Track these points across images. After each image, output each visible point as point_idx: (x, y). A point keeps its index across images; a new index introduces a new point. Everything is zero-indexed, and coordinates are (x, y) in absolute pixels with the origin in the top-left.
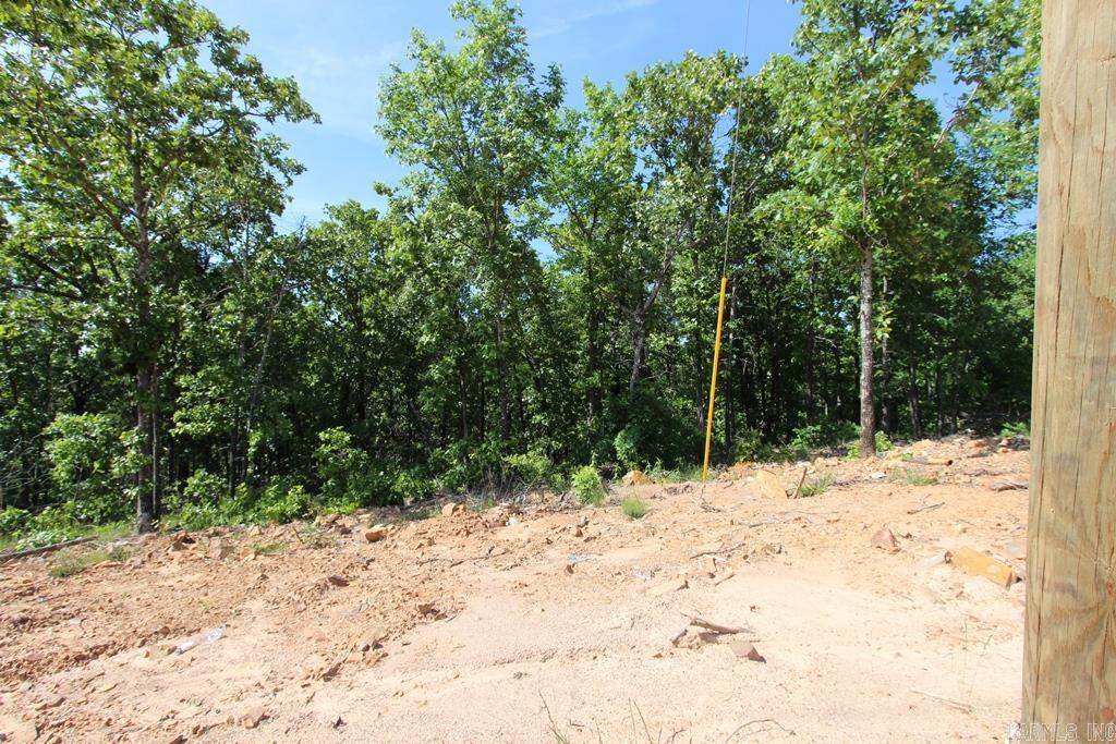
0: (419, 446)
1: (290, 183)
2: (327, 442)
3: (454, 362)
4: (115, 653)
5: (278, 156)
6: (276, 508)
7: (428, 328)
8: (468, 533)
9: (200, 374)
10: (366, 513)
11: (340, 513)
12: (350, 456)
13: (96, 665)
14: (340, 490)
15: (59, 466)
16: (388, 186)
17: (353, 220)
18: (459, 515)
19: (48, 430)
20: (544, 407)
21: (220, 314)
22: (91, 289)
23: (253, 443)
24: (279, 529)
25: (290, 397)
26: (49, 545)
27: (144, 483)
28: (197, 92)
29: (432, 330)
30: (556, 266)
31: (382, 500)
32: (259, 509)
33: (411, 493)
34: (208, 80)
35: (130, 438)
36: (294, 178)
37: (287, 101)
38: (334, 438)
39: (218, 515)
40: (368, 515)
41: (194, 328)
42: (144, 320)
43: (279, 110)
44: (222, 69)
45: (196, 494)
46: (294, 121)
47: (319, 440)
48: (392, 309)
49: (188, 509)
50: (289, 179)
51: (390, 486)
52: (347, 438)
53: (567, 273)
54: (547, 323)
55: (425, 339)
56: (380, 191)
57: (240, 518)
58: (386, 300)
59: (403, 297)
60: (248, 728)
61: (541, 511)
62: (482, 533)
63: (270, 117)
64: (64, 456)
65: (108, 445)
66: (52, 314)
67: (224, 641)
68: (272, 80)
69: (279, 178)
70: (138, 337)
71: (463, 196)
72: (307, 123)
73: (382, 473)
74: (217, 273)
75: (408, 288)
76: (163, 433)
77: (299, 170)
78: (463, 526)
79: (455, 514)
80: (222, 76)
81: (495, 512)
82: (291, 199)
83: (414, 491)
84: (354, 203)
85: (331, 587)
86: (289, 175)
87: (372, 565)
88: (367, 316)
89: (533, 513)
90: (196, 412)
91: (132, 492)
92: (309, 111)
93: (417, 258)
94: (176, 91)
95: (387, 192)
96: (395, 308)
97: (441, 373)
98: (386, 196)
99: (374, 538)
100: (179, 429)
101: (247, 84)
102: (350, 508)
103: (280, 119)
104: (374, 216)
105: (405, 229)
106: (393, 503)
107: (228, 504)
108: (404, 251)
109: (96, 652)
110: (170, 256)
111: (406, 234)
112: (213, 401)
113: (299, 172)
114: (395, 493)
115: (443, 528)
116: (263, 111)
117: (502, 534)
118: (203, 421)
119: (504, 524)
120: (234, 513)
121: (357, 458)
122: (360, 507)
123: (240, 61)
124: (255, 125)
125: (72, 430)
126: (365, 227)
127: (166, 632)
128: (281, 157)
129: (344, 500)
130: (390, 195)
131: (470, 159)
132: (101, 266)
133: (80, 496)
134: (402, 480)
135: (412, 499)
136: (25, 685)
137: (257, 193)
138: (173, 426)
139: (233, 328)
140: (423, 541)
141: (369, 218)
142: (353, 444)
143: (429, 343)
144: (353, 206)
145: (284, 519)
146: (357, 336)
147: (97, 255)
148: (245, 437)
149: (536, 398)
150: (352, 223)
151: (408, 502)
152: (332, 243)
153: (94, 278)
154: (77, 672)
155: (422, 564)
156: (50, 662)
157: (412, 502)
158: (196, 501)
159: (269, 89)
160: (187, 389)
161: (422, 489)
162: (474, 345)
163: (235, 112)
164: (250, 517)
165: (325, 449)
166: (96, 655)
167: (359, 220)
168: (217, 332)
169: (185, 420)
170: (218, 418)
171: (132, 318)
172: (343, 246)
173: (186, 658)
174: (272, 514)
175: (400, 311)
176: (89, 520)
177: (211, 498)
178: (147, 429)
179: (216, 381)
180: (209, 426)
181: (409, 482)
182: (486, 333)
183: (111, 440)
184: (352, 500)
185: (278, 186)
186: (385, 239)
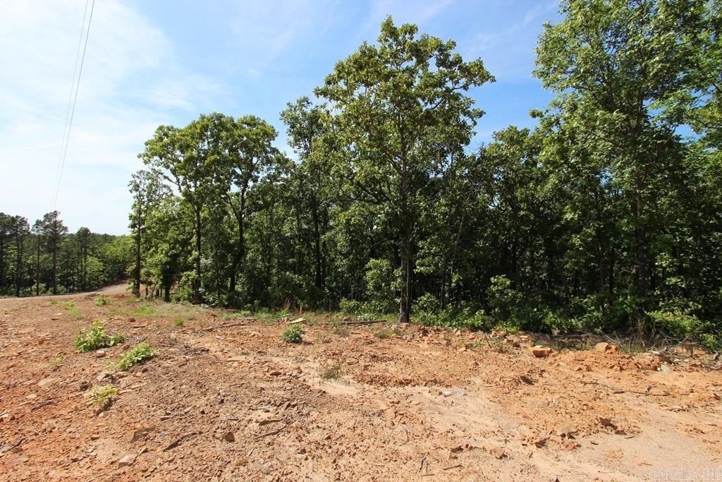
0: (556, 292)
1: (475, 123)
2: (495, 284)
3: (594, 233)
4: (415, 386)
5: (469, 109)
6: (469, 322)
7: (571, 208)
8: (621, 369)
9: (429, 240)
10: (525, 335)
11: (508, 332)
12: (510, 294)
13: (409, 389)
14: (505, 316)
15: (370, 283)
16: (540, 111)
17: (512, 139)
18: (611, 353)
19: (367, 266)
20: (680, 271)
21: (438, 206)
22: (381, 198)
23: (454, 281)
24: (472, 335)
25: (475, 255)
26: (368, 321)
27: (403, 297)
28: (431, 85)
29: (574, 209)
30: (699, 145)
31: (535, 328)
32: (458, 320)
33: (557, 326)
34: (433, 77)
35: (398, 272)
36: (478, 120)
37: (476, 74)
38: (500, 282)
39: (438, 319)
40: (526, 337)
41: (426, 215)
42: (405, 213)
43: (470, 81)
44: (441, 68)
45: (425, 306)
46: (479, 85)
47: (491, 282)
48: (540, 195)
49: (422, 313)
50: (474, 121)
51: (542, 318)
52: (508, 283)
53: (712, 150)
54: (685, 195)
55: (569, 216)
56: (534, 115)
57: (449, 323)
58: (535, 190)
59: (549, 186)
60: (497, 458)
61: (695, 365)
62: (634, 372)
63: (465, 87)
64: (372, 279)
65: (388, 275)
66: (370, 212)
67: (466, 397)
68: (468, 65)
69: (469, 122)
70: (403, 221)
71: (608, 105)
72: (487, 84)
73: (535, 310)
74: (433, 183)
75: (553, 180)
76: (411, 272)
77: (480, 114)
78: (616, 362)
79: (608, 351)
80: (441, 72)
81: (647, 357)
82: (475, 134)
83: (559, 326)
84: (512, 127)
85: (523, 383)
86: (475, 119)
87: (544, 374)
88: (521, 201)
89: (687, 366)
90: (426, 261)
91: (398, 300)
92: (488, 76)
93: (563, 158)
94: (421, 88)
95: (540, 115)
96: (542, 194)
97: (582, 240)
98: (538, 118)
99: (539, 355)
100: (419, 269)
101: (454, 72)
102: (513, 330)
103: (472, 86)
104: (525, 133)
105: (553, 138)
106: (544, 332)
107: (443, 314)
108: (552, 154)
109: (407, 382)
110: (413, 177)
111: (554, 141)
112: (434, 255)
113: (481, 116)
114: (545, 325)
115: (598, 361)
116: (461, 85)
117: (655, 377)
118: (429, 266)
119: (655, 369)
120: (445, 320)
121: (515, 297)
122: (520, 330)
123: (451, 60)
124: (460, 94)
125: (376, 266)
126: (520, 142)
127: (435, 382)
128: (470, 109)
129: (508, 323)
130: (542, 116)
131: (611, 73)
132: (383, 186)
133: (377, 298)
134: (550, 317)
135: (559, 331)
136: (383, 388)
137: (458, 134)
138: (416, 268)
139: (445, 214)
140: (582, 367)
141: (523, 135)
142: (512, 287)
143: (572, 219)
144: (512, 130)
145: (474, 329)
146: (514, 216)
147: (383, 181)
148: (450, 277)
149: (672, 263)
150: (512, 141)
151: (556, 332)
152: (501, 156)
153: (381, 192)
154: (400, 390)
155: (585, 384)
156: (390, 381)
157: (559, 333)
158: (425, 309)
159: (466, 71)
160: (422, 248)
161: (566, 325)
162: (612, 220)
163: (448, 90)
164: (454, 324)
165: (494, 289)
166: (407, 384)
167: (515, 138)
168: (437, 217)
169: (422, 265)
170: (436, 265)
171: (400, 212)
172: (507, 157)
173: (449, 400)
174: (467, 325)
175: (545, 196)
176: (380, 311)
177: (432, 309)
178: (404, 269)
179: (437, 245)
180: (432, 269)
181: (556, 318)
182: (625, 209)
183: (390, 272)
184: (514, 324)
185: (469, 128)
186: (534, 148)
